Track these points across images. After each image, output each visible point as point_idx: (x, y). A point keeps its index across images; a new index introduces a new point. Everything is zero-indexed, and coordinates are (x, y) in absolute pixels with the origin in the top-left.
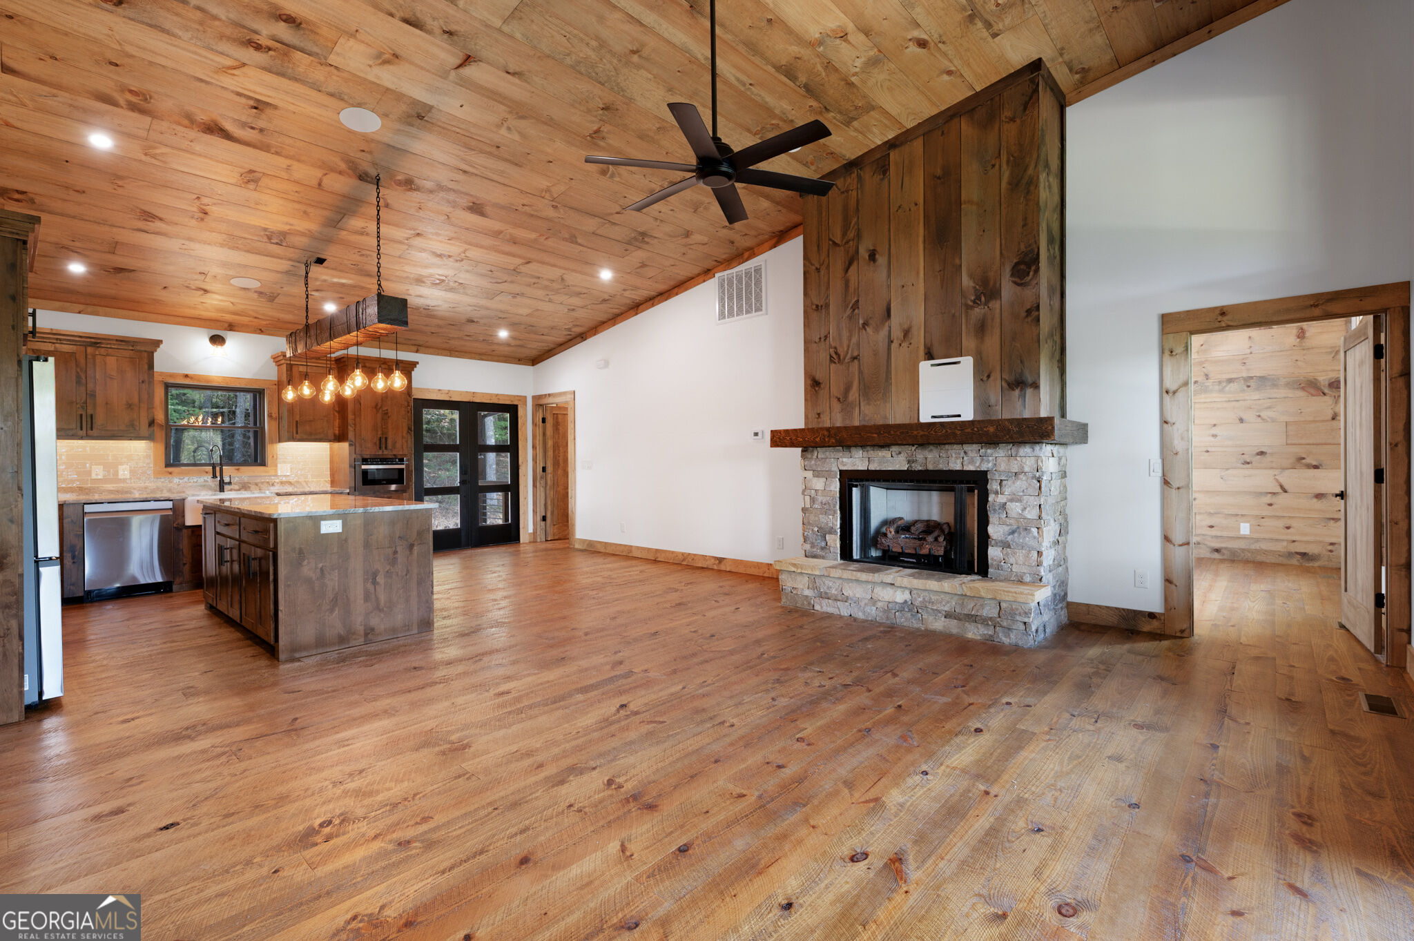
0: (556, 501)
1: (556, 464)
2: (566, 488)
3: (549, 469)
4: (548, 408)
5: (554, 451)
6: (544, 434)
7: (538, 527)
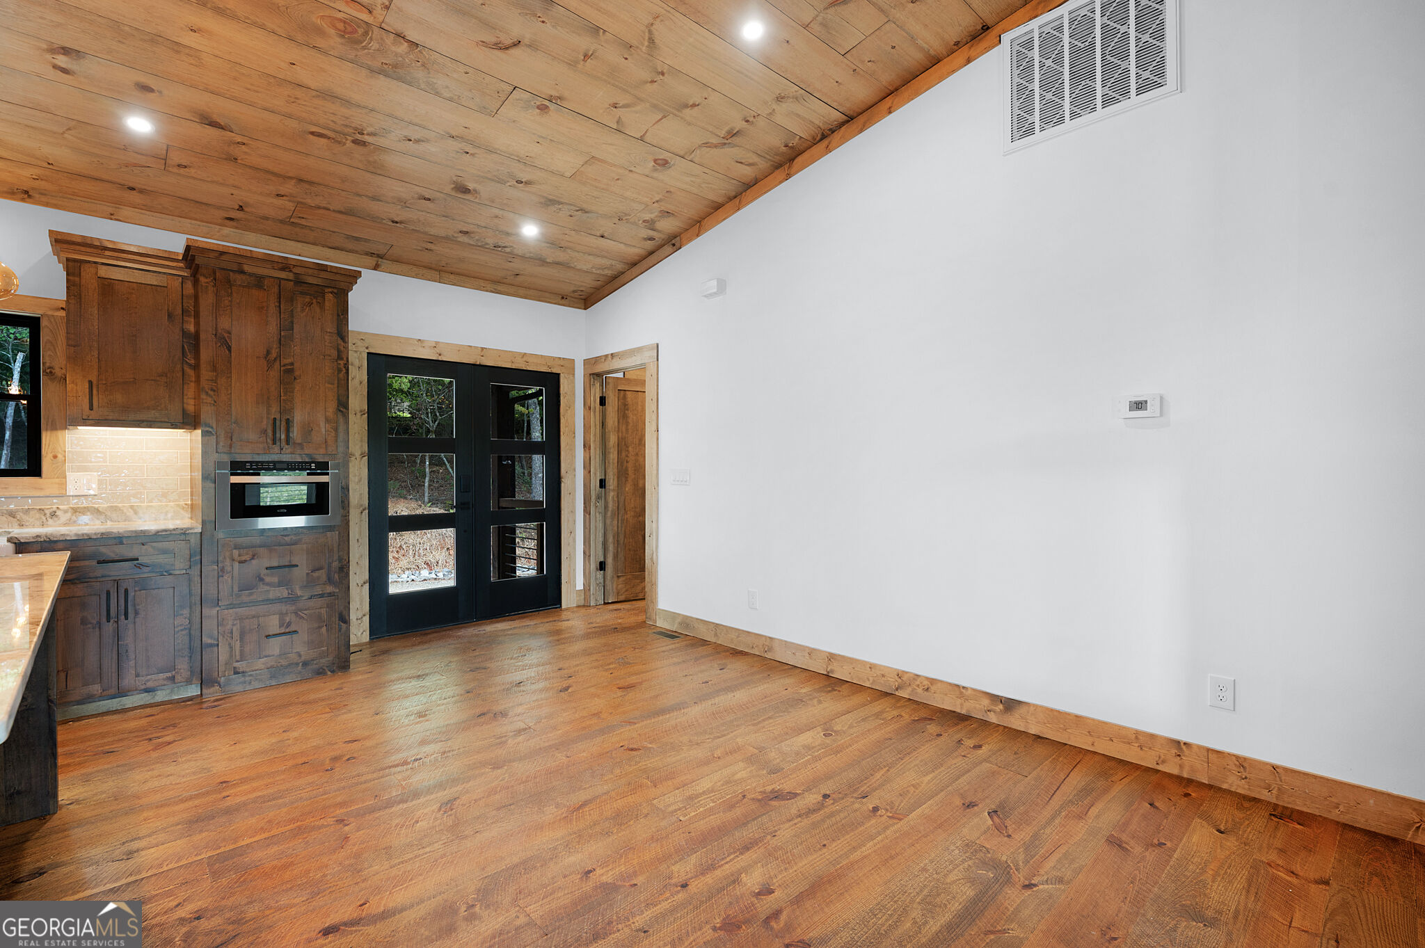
0: (622, 537)
1: (622, 474)
2: (642, 512)
3: (612, 483)
4: (610, 381)
5: (619, 453)
6: (603, 424)
7: (592, 580)
